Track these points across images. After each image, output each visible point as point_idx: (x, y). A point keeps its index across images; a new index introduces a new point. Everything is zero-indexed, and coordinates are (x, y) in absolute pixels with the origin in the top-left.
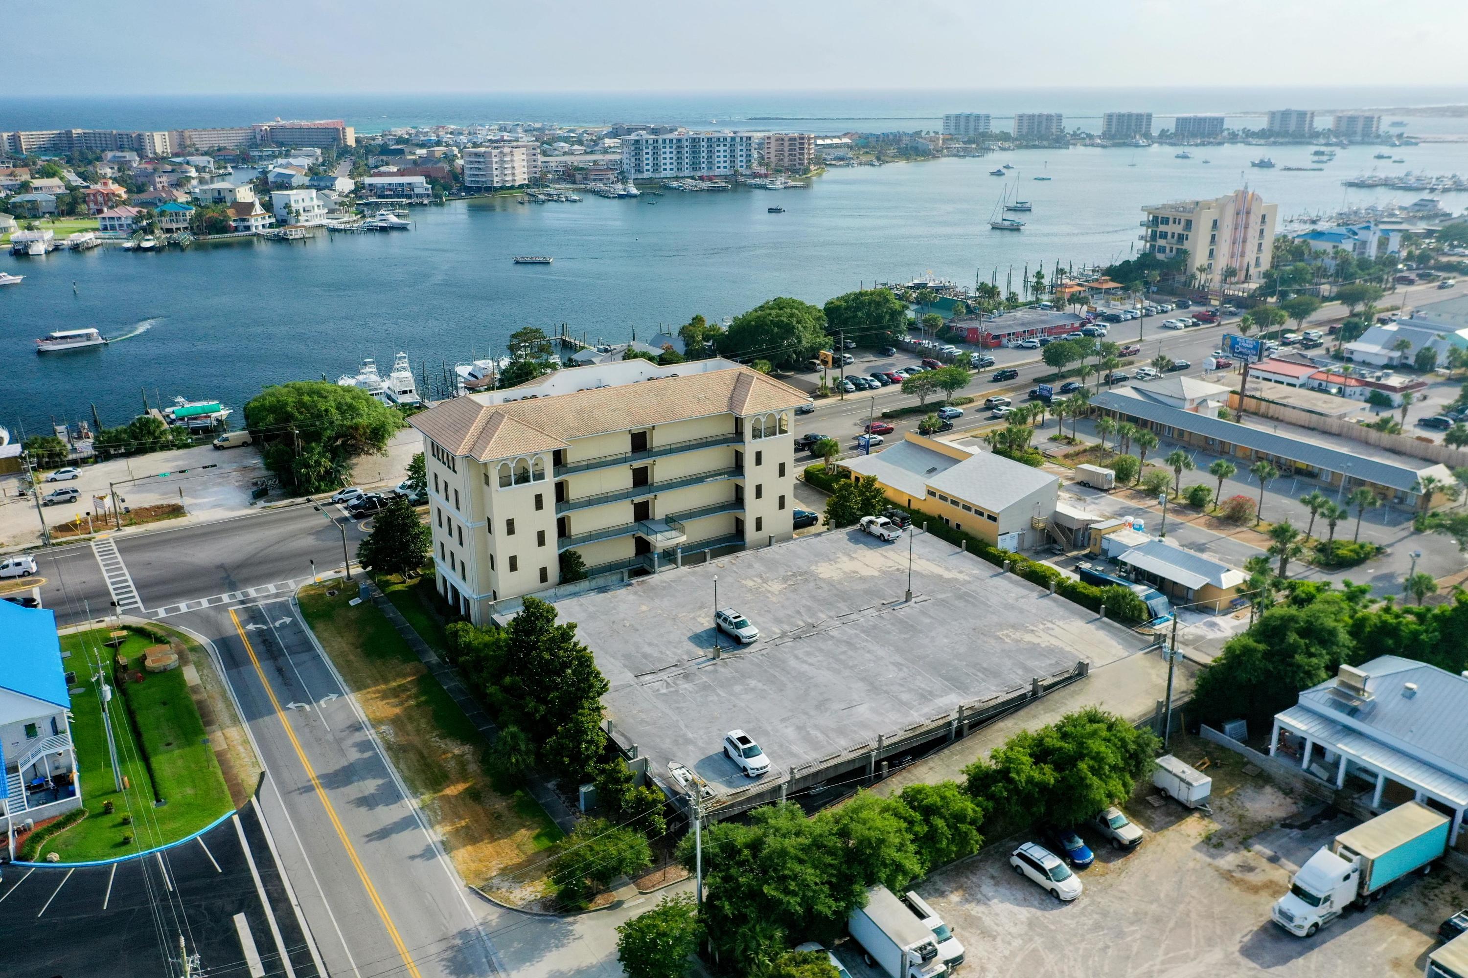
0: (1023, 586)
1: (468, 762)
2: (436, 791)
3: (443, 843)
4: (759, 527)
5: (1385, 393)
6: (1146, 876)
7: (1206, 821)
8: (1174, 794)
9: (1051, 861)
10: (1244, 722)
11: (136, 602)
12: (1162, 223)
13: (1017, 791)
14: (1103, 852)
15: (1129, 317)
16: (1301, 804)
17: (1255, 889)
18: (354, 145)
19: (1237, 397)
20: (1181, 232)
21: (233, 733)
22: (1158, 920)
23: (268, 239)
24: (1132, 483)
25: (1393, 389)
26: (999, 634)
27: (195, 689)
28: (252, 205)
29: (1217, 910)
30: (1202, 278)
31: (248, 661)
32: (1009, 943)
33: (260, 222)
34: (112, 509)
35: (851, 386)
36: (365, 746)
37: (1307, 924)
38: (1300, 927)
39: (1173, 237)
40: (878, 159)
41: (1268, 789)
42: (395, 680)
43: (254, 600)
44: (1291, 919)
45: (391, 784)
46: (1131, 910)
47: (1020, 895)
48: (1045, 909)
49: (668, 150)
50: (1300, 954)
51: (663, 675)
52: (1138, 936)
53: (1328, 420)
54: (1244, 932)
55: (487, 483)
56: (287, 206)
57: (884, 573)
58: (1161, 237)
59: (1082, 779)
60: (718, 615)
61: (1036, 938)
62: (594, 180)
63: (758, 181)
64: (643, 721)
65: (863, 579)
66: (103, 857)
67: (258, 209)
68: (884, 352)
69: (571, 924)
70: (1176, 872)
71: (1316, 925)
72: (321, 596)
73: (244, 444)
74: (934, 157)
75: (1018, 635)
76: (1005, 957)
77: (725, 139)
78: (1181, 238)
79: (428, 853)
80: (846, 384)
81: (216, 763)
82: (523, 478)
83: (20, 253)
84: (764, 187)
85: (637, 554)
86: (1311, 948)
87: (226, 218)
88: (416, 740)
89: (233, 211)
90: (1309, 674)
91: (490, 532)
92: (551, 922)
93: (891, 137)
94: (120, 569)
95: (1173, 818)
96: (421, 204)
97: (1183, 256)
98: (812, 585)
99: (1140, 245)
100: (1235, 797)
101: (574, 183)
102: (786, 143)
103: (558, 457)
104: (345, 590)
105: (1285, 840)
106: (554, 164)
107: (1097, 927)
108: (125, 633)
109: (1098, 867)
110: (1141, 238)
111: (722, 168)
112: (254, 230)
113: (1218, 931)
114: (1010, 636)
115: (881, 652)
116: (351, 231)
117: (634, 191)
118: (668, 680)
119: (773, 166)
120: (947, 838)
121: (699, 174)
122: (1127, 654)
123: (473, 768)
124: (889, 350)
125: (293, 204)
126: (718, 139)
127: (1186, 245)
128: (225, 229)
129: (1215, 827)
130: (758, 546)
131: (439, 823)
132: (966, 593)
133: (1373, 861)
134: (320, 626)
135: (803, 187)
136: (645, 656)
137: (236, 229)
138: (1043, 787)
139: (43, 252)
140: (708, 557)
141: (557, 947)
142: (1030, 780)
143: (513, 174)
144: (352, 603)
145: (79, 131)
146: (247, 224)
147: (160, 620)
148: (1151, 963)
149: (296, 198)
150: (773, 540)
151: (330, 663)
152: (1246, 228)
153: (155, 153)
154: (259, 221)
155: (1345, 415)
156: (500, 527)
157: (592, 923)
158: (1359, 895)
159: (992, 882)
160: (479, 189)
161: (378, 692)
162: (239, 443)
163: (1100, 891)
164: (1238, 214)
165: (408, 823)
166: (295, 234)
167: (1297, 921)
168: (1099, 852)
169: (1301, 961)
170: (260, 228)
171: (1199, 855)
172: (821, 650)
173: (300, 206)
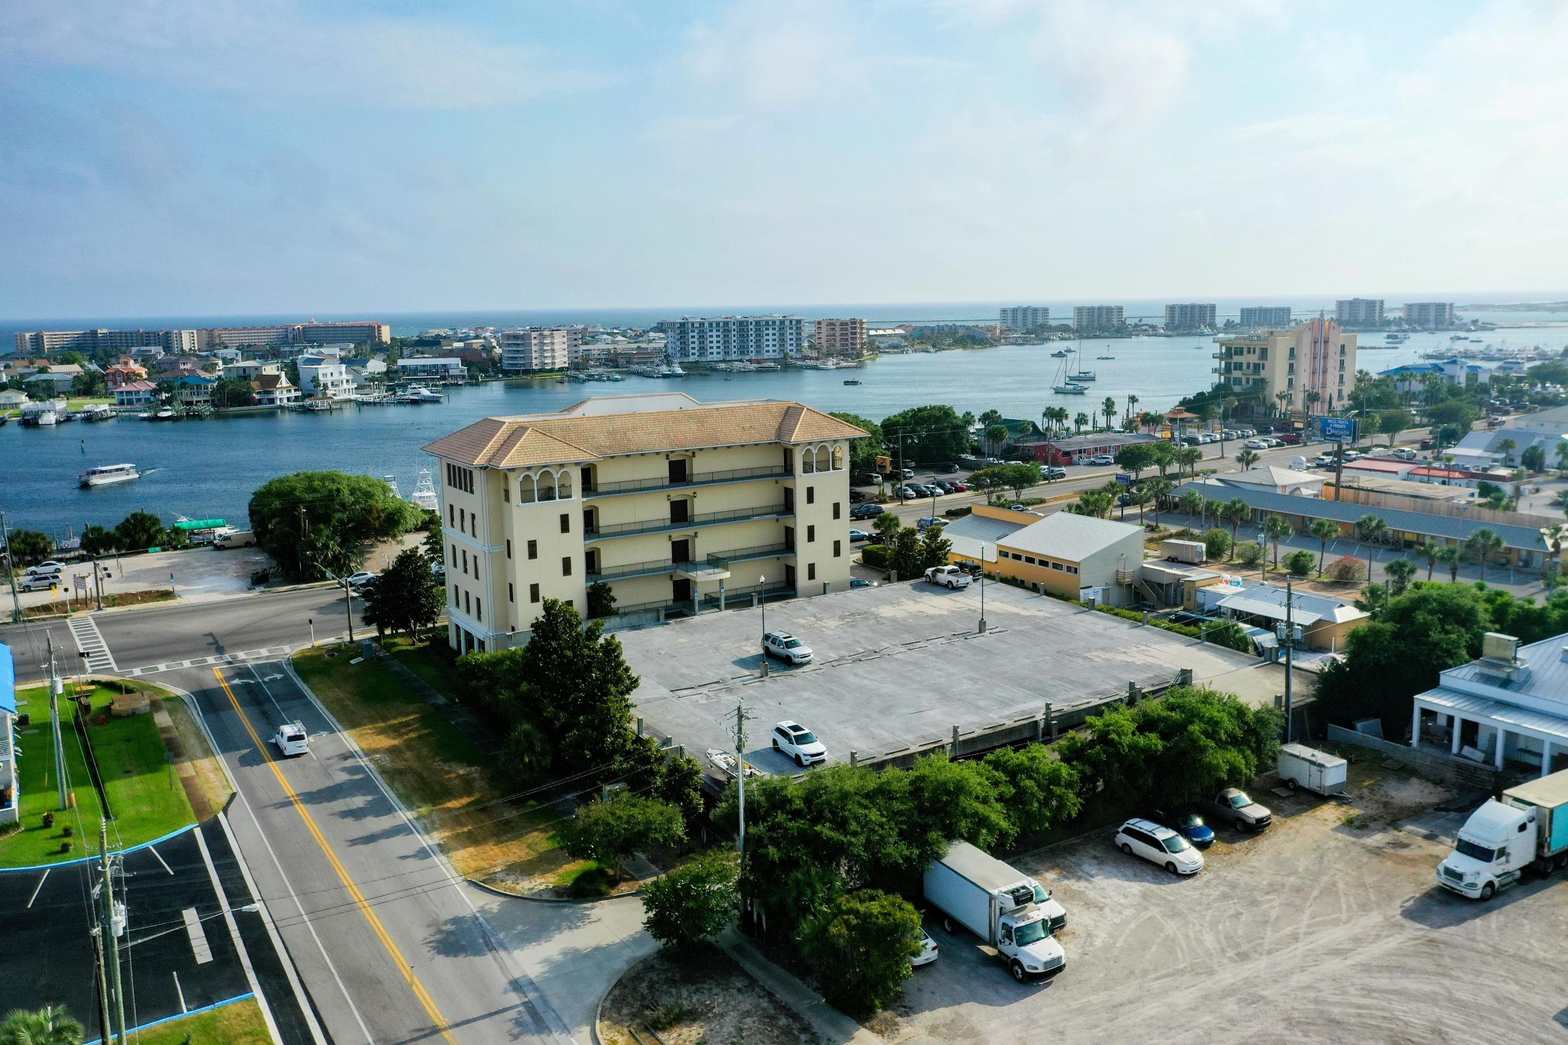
0: (1109, 620)
1: (474, 780)
2: (434, 805)
3: (439, 845)
4: (812, 576)
5: (1494, 483)
6: (1280, 854)
7: (1345, 808)
8: (1304, 782)
9: (1163, 834)
10: (1379, 720)
11: (110, 664)
12: (1236, 354)
13: (1119, 757)
14: (1226, 835)
15: (1208, 440)
16: (1455, 791)
17: (1413, 861)
18: (389, 342)
19: (1332, 489)
20: (1257, 362)
21: (205, 764)
22: (1298, 890)
23: (291, 410)
24: (1225, 558)
25: (1502, 478)
26: (1088, 655)
27: (164, 730)
28: (277, 378)
29: (1368, 880)
30: (1282, 406)
31: (231, 707)
32: (1120, 913)
33: (286, 395)
34: (95, 594)
35: (910, 492)
36: (358, 769)
37: (1481, 882)
38: (1473, 885)
39: (1248, 367)
40: (934, 346)
41: (1414, 781)
42: (395, 718)
43: (243, 661)
44: (1459, 876)
45: (383, 799)
46: (1265, 883)
47: (1129, 872)
48: (1160, 883)
49: (714, 333)
50: (1476, 916)
51: (704, 690)
52: (1277, 904)
53: (1435, 503)
54: (1407, 897)
55: (507, 499)
56: (315, 380)
57: (953, 612)
58: (1235, 369)
59: (1194, 742)
60: (767, 637)
61: (1152, 908)
62: (638, 363)
63: (809, 362)
64: (678, 724)
65: (932, 617)
66: (34, 863)
67: (284, 382)
68: (947, 470)
69: (586, 909)
70: (1314, 850)
71: (1490, 884)
72: (320, 656)
73: (248, 544)
74: (992, 345)
75: (1109, 655)
76: (1116, 924)
77: (774, 322)
78: (1257, 368)
79: (423, 854)
80: (906, 490)
81: (180, 786)
82: (547, 495)
83: (30, 422)
84: (815, 368)
85: (675, 600)
86: (1489, 910)
87: (250, 390)
88: (416, 765)
89: (257, 383)
90: (1450, 654)
91: (509, 556)
92: (565, 907)
93: (946, 329)
94: (97, 637)
95: (1305, 806)
96: (457, 385)
97: (1261, 384)
98: (872, 622)
99: (1216, 379)
100: (1376, 788)
101: (617, 366)
102: (838, 328)
103: (588, 473)
104: (346, 651)
105: (1440, 821)
106: (596, 352)
107: (1224, 897)
108: (92, 687)
109: (1219, 847)
110: (1215, 371)
111: (771, 351)
112: (278, 403)
113: (1373, 897)
114: (1099, 657)
115: (952, 669)
116: (381, 404)
117: (679, 371)
118: (709, 694)
119: (824, 350)
120: (1039, 802)
121: (747, 358)
122: (1235, 668)
123: (478, 784)
124: (952, 466)
125: (321, 378)
126: (767, 322)
127: (1263, 374)
128: (249, 401)
129: (1355, 812)
130: (809, 595)
131: (436, 829)
132: (1046, 626)
133: (1552, 811)
134: (315, 680)
135: (856, 367)
136: (682, 676)
137: (260, 402)
138: (1149, 755)
139: (53, 422)
140: (755, 601)
141: (570, 928)
142: (1133, 747)
143: (553, 357)
144: (352, 662)
145: (105, 331)
146: (271, 396)
147: (134, 677)
148: (1295, 926)
149: (324, 371)
150: (828, 588)
151: (323, 708)
152: (1325, 357)
153: (182, 350)
154: (284, 393)
155: (1453, 498)
156: (520, 549)
157: (612, 907)
158: (1539, 856)
159: (1095, 862)
160: (517, 373)
161: (375, 728)
162: (242, 542)
163: (1226, 867)
164: (1315, 342)
165: (401, 830)
166: (321, 404)
167: (1467, 879)
168: (1220, 834)
169: (1478, 922)
170: (285, 401)
171: (1340, 836)
172: (883, 669)
173: (328, 380)
